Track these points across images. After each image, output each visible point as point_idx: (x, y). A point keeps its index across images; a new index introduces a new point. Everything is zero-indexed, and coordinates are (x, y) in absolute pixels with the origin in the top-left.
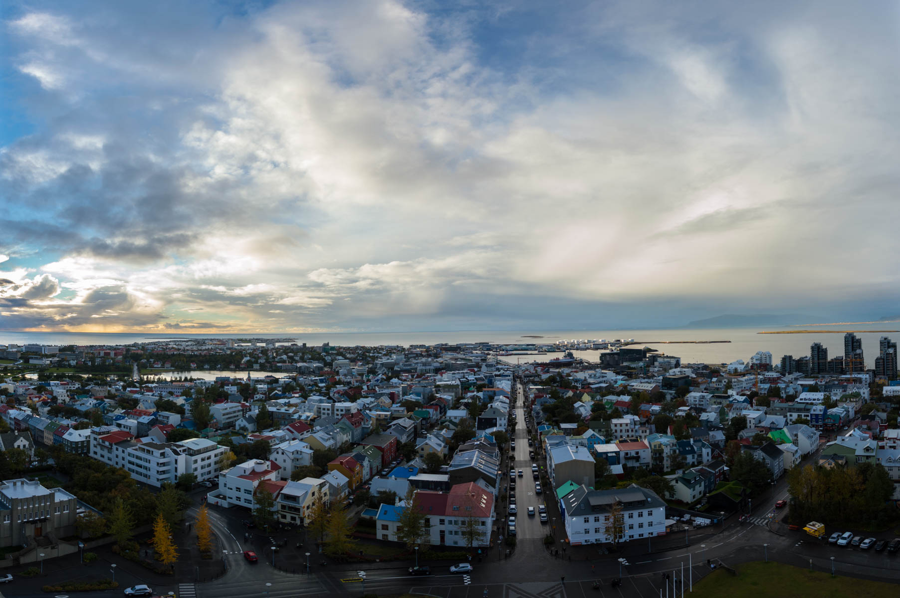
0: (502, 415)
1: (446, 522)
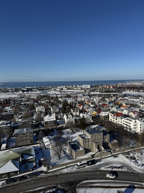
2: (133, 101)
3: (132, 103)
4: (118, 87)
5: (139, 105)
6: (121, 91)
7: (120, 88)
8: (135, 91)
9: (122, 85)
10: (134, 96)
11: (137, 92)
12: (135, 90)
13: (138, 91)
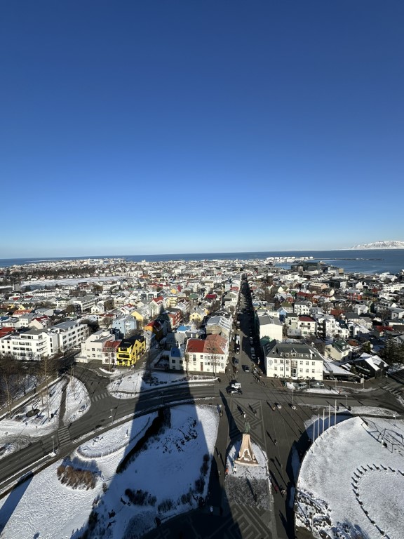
0: (235, 297)
1: (204, 357)
2: (43, 298)
3: (39, 302)
4: (11, 273)
5: (55, 303)
6: (20, 280)
7: (16, 274)
8: (50, 279)
9: (22, 268)
10: (46, 287)
11: (53, 280)
12: (48, 277)
13: (55, 278)
